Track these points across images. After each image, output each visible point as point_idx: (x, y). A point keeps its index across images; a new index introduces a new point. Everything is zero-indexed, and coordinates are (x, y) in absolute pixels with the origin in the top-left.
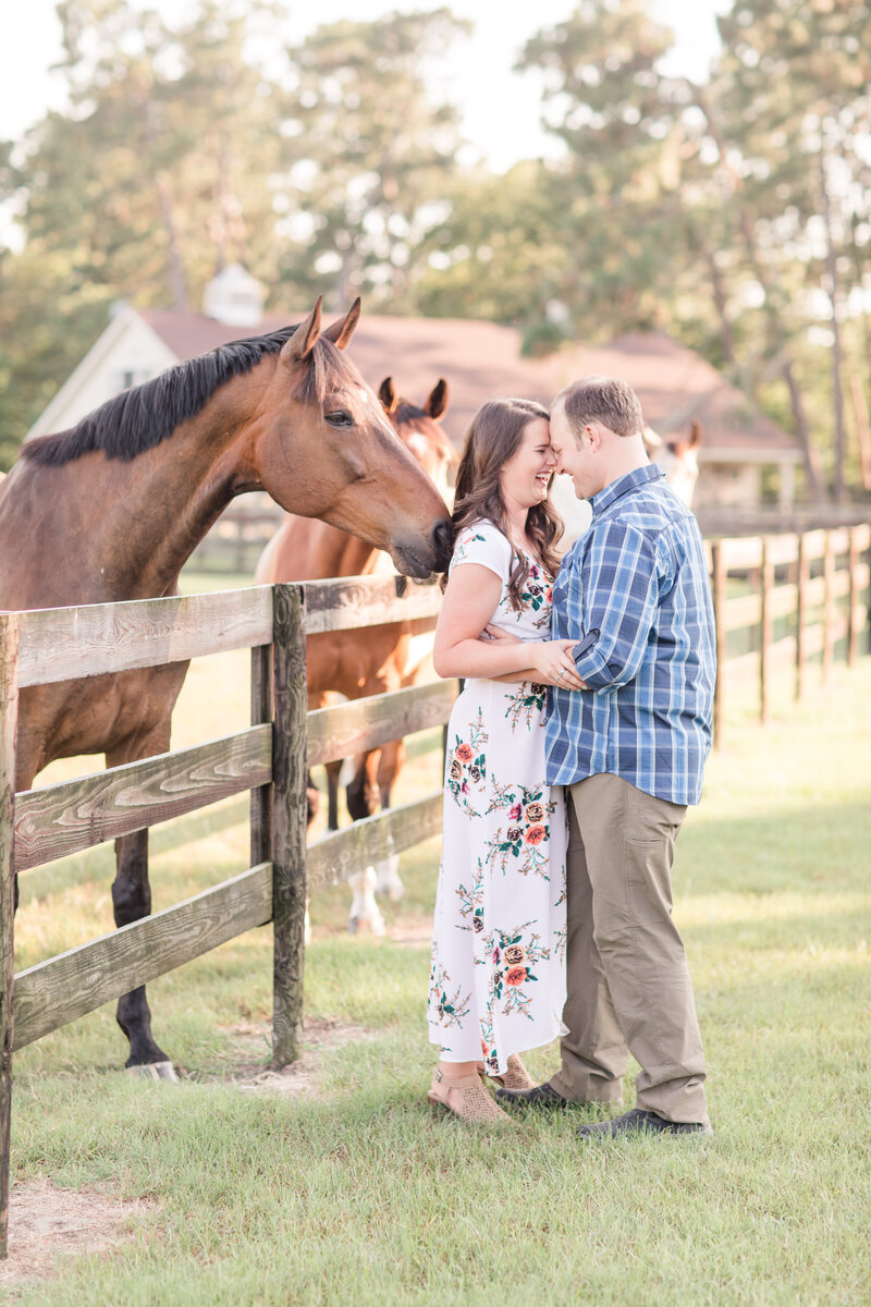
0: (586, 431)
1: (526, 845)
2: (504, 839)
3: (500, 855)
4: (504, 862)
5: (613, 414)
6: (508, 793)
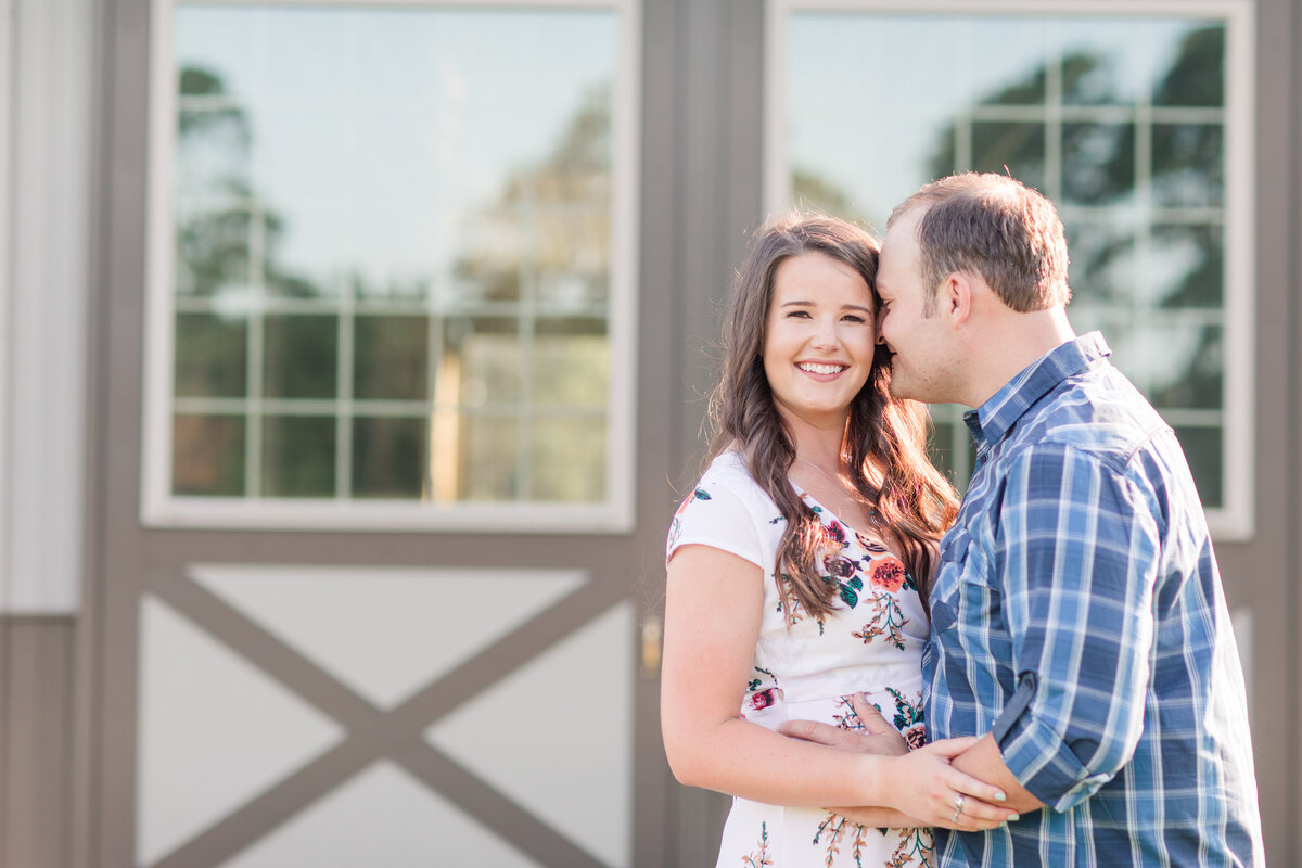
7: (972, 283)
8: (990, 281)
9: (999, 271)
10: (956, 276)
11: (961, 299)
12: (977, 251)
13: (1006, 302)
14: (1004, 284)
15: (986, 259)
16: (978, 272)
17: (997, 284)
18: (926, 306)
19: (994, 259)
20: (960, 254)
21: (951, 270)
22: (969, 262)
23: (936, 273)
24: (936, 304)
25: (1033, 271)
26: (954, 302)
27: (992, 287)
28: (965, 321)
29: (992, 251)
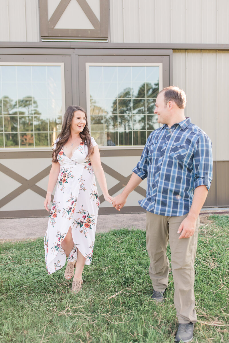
0: (169, 103)
1: (83, 226)
2: (79, 221)
3: (76, 224)
4: (77, 226)
5: (179, 100)
6: (84, 212)
7: (173, 103)
8: (176, 102)
9: (177, 101)
10: (170, 101)
11: (170, 105)
12: (174, 98)
13: (178, 106)
14: (178, 103)
15: (175, 99)
16: (174, 101)
17: (177, 103)
18: (165, 107)
19: (177, 99)
20: (171, 98)
21: (169, 100)
22: (172, 100)
23: (167, 101)
24: (166, 106)
25: (182, 102)
26: (170, 106)
27: (176, 104)
28: (171, 109)
29: (176, 98)
